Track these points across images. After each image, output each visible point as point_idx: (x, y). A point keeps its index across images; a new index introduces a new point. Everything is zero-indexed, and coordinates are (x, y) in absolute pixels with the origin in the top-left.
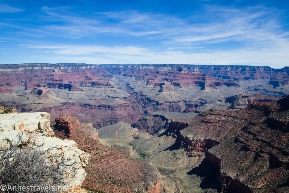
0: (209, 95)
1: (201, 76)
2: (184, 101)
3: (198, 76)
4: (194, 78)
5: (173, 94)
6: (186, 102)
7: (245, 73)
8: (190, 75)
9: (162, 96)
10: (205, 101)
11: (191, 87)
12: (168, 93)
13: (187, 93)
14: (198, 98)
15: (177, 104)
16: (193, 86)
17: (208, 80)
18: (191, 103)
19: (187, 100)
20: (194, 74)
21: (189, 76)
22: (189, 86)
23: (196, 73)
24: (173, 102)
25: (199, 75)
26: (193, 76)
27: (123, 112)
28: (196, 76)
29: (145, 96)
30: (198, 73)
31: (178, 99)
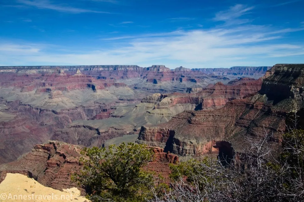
0: (102, 97)
1: (86, 78)
2: (81, 107)
3: (82, 78)
4: (78, 81)
5: (66, 101)
6: (84, 107)
7: (117, 73)
8: (73, 77)
9: (54, 104)
10: (104, 104)
11: (77, 91)
12: (60, 99)
13: (76, 97)
14: (92, 101)
15: (76, 110)
16: (79, 89)
17: (94, 81)
18: (90, 108)
19: (84, 106)
20: (78, 76)
21: (72, 79)
22: (75, 90)
23: (80, 75)
24: (71, 109)
25: (82, 76)
26: (76, 79)
27: (23, 128)
28: (80, 78)
29: (29, 105)
30: (81, 75)
31: (74, 106)
